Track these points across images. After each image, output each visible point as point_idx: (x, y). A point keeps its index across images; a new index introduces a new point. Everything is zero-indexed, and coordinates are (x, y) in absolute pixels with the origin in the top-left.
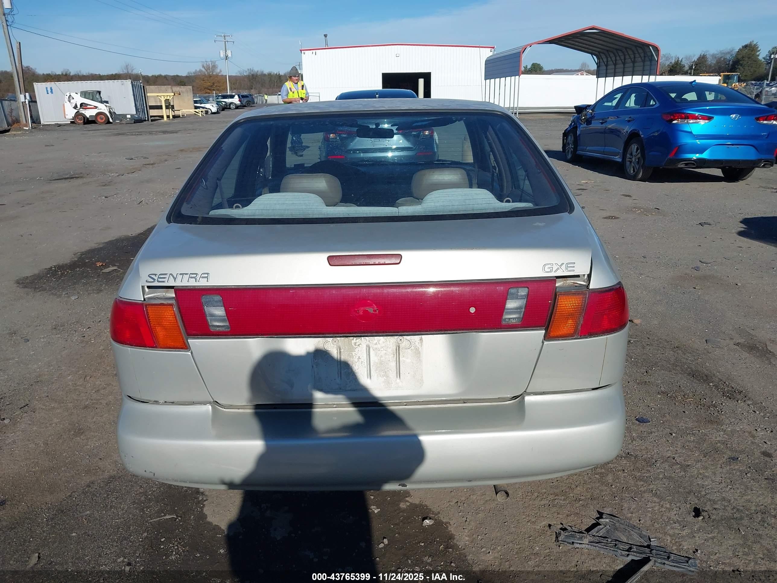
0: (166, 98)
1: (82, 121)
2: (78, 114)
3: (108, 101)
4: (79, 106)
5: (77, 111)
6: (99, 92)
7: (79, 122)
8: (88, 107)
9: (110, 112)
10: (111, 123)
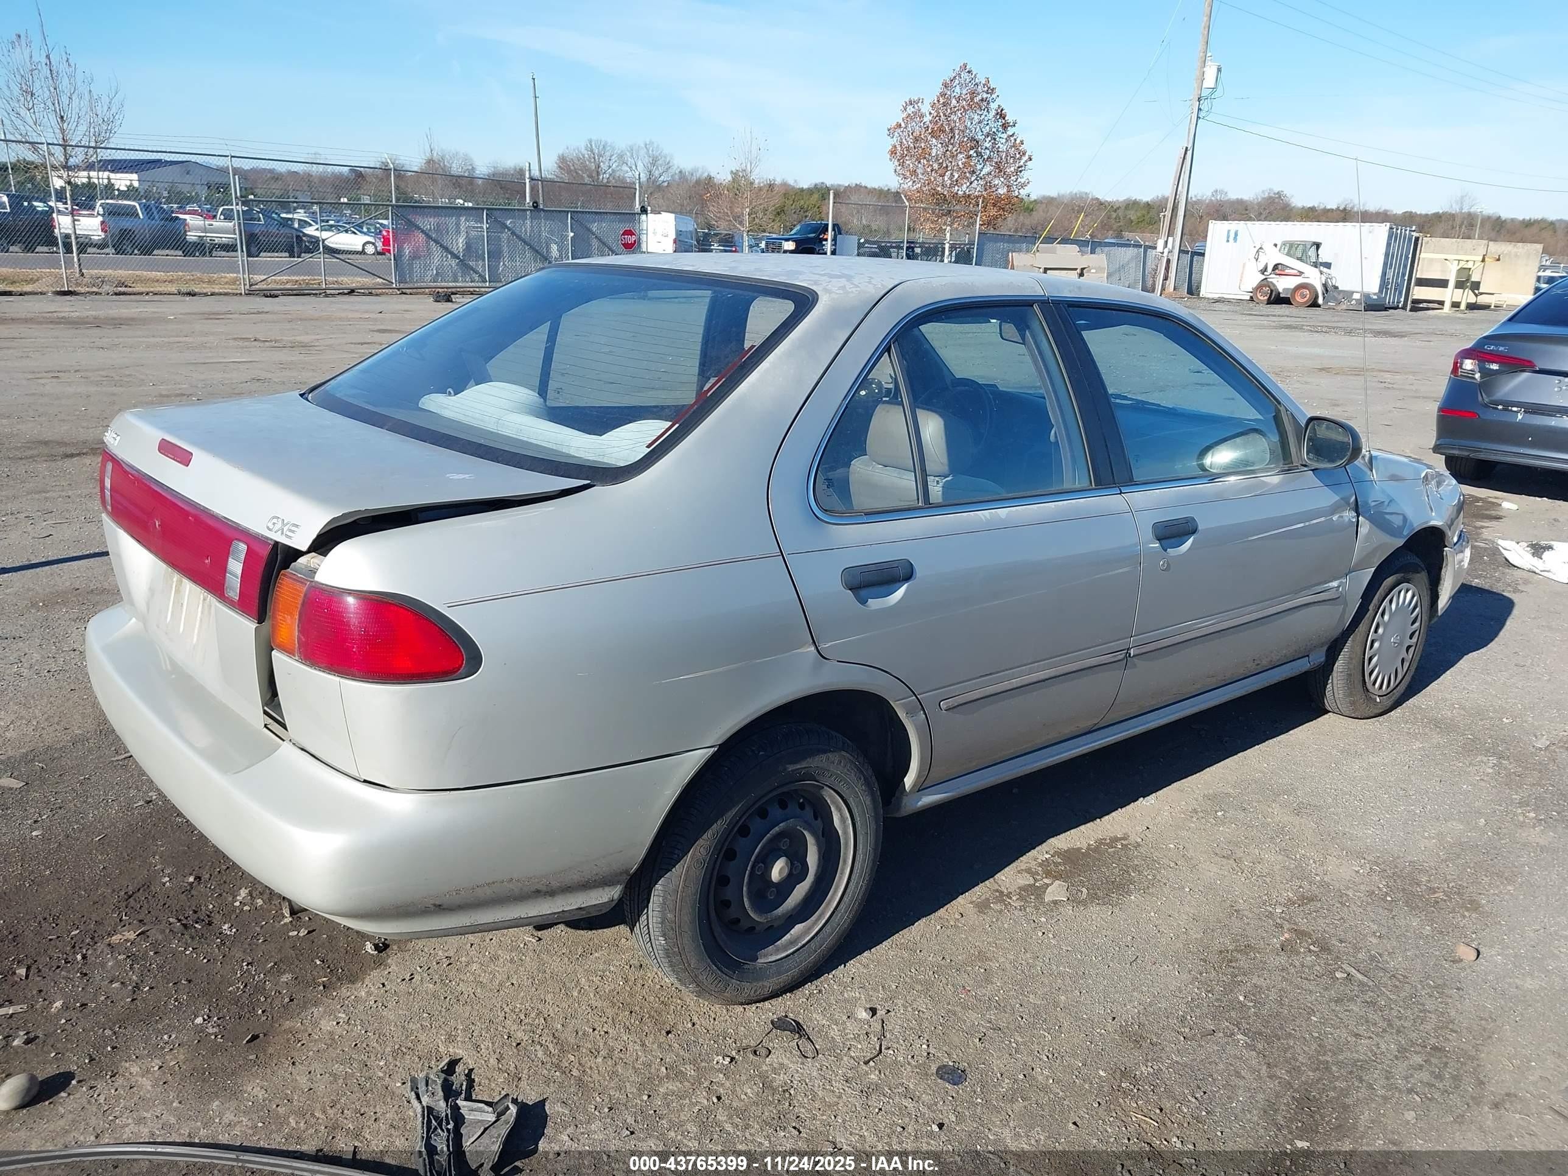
0: (1462, 264)
1: (1266, 298)
2: (1264, 284)
3: (1330, 264)
4: (1270, 269)
5: (1264, 277)
6: (1318, 246)
7: (1262, 298)
8: (1288, 271)
9: (1325, 286)
10: (1319, 306)
